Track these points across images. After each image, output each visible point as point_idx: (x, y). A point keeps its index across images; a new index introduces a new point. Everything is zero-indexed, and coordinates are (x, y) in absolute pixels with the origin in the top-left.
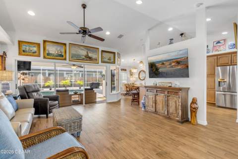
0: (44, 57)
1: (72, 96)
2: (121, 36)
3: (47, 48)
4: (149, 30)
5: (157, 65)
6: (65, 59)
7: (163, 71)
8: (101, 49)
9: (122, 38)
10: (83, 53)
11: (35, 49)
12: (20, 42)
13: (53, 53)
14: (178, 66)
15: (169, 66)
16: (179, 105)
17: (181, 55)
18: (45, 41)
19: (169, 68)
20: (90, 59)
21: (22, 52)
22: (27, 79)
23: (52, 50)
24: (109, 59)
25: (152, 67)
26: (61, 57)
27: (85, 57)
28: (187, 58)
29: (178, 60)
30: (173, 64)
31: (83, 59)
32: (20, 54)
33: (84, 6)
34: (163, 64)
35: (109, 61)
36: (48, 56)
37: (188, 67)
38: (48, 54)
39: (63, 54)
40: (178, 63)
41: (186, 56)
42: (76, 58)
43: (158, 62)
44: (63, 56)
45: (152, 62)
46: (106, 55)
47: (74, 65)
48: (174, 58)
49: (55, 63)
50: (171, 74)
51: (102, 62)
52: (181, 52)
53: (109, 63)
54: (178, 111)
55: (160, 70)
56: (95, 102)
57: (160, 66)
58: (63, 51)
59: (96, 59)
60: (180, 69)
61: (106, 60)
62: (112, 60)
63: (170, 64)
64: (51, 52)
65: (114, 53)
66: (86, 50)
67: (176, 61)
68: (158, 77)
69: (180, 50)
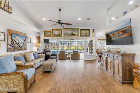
0: (53, 37)
1: (67, 55)
2: (89, 19)
3: (54, 32)
4: (109, 9)
5: (110, 35)
6: (61, 37)
7: (114, 40)
8: (80, 28)
9: (90, 20)
10: (70, 32)
11: (49, 33)
12: (45, 31)
13: (56, 34)
14: (124, 35)
15: (118, 35)
16: (120, 68)
17: (126, 25)
18: (53, 30)
19: (118, 36)
20: (74, 35)
21: (45, 35)
22: (52, 46)
23: (56, 33)
24: (86, 34)
25: (108, 37)
26: (59, 35)
27: (71, 34)
28: (131, 26)
29: (124, 29)
30: (120, 33)
31: (70, 36)
32: (45, 36)
33: (60, 10)
34: (114, 34)
35: (85, 35)
36: (54, 36)
37: (131, 35)
38: (54, 35)
39: (60, 34)
40: (124, 32)
41: (129, 25)
42: (67, 35)
43: (111, 33)
44: (60, 35)
45: (107, 33)
46: (83, 32)
47: (69, 39)
48: (121, 28)
49: (57, 39)
50: (120, 42)
51: (81, 36)
52: (125, 23)
53: (85, 36)
54: (119, 73)
55: (113, 39)
56: (79, 59)
57: (112, 35)
58: (60, 32)
59: (77, 35)
60: (125, 37)
61: (83, 35)
62: (88, 34)
63: (118, 34)
64: (55, 34)
65: (89, 30)
66: (72, 31)
67: (122, 31)
68: (111, 44)
69: (125, 21)
